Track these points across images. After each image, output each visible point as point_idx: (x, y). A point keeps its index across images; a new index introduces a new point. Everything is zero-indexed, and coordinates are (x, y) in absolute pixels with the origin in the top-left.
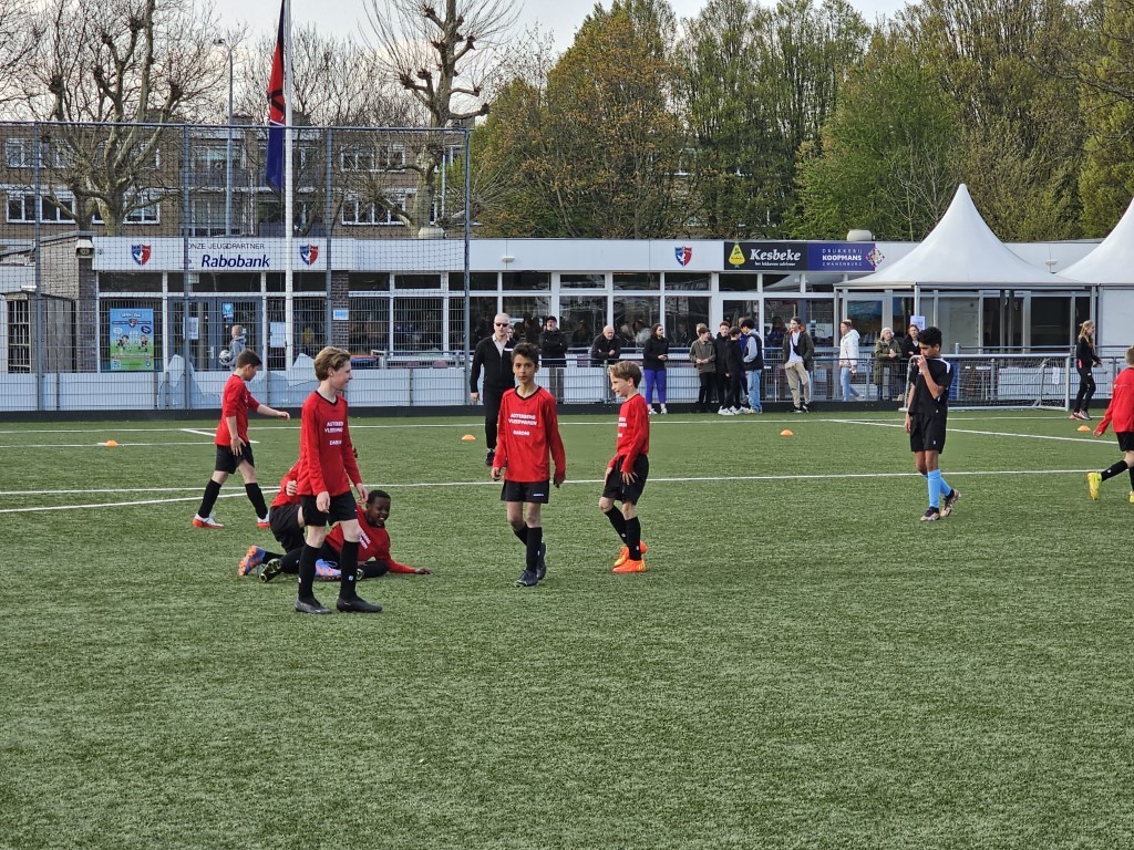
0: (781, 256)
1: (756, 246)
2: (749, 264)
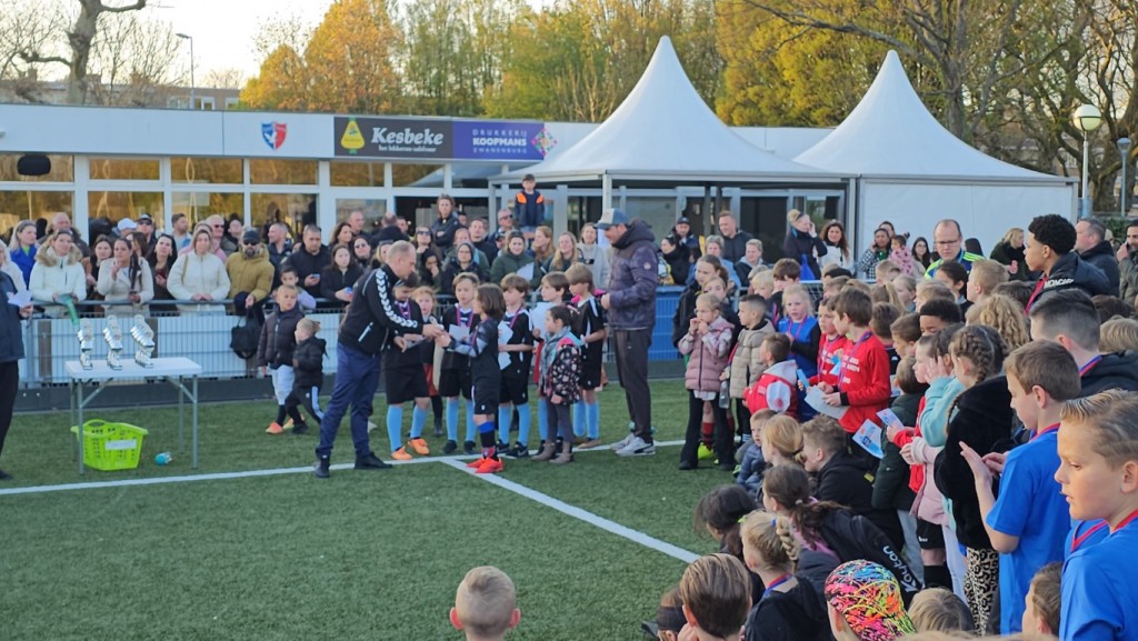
0: (416, 139)
1: (380, 123)
2: (370, 148)
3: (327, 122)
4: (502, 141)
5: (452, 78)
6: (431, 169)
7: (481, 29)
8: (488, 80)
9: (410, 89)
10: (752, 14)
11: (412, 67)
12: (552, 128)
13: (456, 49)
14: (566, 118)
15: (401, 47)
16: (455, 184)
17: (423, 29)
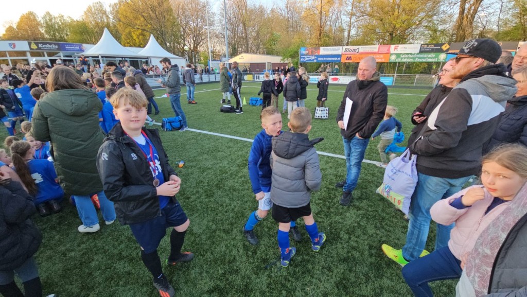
0: (51, 46)
1: (40, 43)
2: (39, 48)
3: (26, 43)
4: (73, 48)
5: (57, 34)
6: (57, 53)
7: (62, 23)
8: (67, 35)
9: (47, 36)
10: (125, 25)
11: (46, 31)
12: (84, 45)
13: (57, 27)
14: (88, 43)
15: (42, 27)
16: (64, 56)
17: (47, 22)
